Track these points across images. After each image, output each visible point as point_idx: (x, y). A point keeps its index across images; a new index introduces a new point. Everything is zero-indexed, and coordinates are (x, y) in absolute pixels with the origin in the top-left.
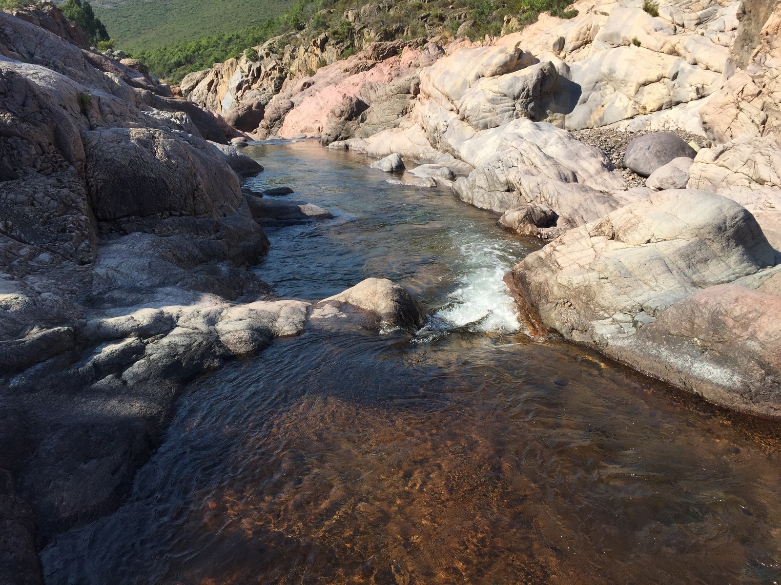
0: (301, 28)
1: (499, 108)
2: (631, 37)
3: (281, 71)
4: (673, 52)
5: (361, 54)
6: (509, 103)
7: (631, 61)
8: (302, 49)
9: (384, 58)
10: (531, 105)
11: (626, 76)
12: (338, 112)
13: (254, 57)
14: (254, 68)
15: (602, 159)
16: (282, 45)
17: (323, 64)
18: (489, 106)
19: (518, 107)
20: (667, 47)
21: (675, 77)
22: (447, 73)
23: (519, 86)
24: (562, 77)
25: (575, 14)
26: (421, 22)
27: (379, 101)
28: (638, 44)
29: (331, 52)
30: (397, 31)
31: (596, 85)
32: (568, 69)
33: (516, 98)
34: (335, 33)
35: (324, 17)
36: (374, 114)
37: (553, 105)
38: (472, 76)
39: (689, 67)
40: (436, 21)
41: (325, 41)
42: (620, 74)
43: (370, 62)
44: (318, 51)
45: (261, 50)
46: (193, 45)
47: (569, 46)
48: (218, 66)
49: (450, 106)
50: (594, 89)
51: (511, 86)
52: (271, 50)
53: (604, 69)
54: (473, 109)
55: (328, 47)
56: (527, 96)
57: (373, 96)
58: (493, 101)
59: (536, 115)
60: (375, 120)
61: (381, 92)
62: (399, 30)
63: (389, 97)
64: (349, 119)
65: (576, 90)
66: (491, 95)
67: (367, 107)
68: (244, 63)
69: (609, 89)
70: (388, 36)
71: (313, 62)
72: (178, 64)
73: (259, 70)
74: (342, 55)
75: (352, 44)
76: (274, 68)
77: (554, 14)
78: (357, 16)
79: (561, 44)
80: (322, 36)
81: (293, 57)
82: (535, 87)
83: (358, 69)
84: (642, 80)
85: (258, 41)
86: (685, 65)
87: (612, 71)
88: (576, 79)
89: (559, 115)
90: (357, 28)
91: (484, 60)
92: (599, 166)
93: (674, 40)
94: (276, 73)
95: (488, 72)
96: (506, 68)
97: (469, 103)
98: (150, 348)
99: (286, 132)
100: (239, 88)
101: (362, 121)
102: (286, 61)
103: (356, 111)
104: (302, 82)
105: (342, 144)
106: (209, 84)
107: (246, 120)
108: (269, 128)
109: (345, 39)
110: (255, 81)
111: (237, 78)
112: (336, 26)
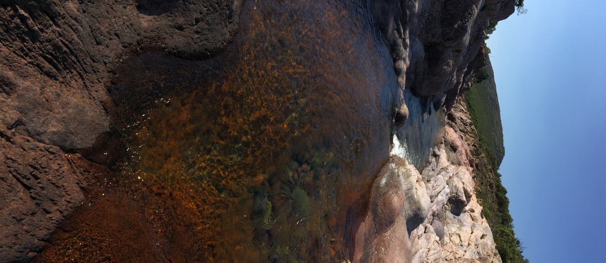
0: (480, 140)
1: (454, 188)
2: (474, 231)
3: (467, 132)
4: (469, 244)
5: (471, 156)
6: (455, 191)
7: (466, 231)
8: (473, 139)
9: (470, 163)
10: (454, 199)
11: (463, 230)
12: (453, 142)
13: (471, 124)
14: (467, 124)
15: (436, 212)
16: (474, 134)
17: (469, 145)
18: (454, 185)
19: (453, 194)
20: (471, 243)
21: (461, 245)
22: (465, 173)
23: (460, 194)
24: (462, 210)
25: (482, 218)
26: (481, 177)
27: (457, 156)
28: (472, 233)
29: (472, 148)
30: (478, 169)
31: (460, 221)
32: (465, 212)
33: (456, 193)
34: (478, 150)
35: (483, 148)
36: (452, 154)
37: (454, 206)
38: (463, 181)
39: (464, 249)
40: (481, 182)
41: (475, 146)
42: (463, 228)
43: (469, 158)
44: (472, 144)
45: (473, 127)
46: (475, 109)
47: (472, 214)
48: (468, 113)
49: (455, 174)
50: (458, 220)
51: (460, 192)
52: (473, 130)
53: (464, 223)
54: (453, 180)
55: (473, 147)
56: (457, 197)
57: (458, 154)
58: (456, 186)
59: (450, 200)
60: (450, 154)
61: (459, 156)
62: (479, 170)
63: (458, 159)
64: (451, 146)
65: (458, 215)
66: (458, 186)
67: (455, 152)
68: (469, 121)
69: (458, 226)
70: (477, 166)
71: (470, 142)
72: (469, 103)
73: (467, 125)
74: (471, 151)
75: (474, 155)
76: (467, 130)
77: (482, 211)
78: (483, 157)
79: (473, 211)
80: (477, 146)
81: (471, 136)
82: (460, 200)
83: (467, 154)
84: (461, 235)
85: (476, 127)
86: (465, 248)
87: (464, 226)
88: (461, 215)
89: (450, 209)
90: (479, 157)
91: (468, 185)
92: (434, 210)
93: (473, 244)
94: (466, 131)
95: (464, 186)
96: (466, 192)
97: (455, 179)
98: (400, 40)
99: (447, 128)
100: (461, 118)
101: (450, 150)
102: (470, 134)
103: (453, 148)
104: (463, 136)
105: (443, 142)
106: (463, 110)
107: (451, 118)
108: (448, 123)
109: (476, 153)
110: (463, 123)
111: (464, 118)
112: (480, 150)
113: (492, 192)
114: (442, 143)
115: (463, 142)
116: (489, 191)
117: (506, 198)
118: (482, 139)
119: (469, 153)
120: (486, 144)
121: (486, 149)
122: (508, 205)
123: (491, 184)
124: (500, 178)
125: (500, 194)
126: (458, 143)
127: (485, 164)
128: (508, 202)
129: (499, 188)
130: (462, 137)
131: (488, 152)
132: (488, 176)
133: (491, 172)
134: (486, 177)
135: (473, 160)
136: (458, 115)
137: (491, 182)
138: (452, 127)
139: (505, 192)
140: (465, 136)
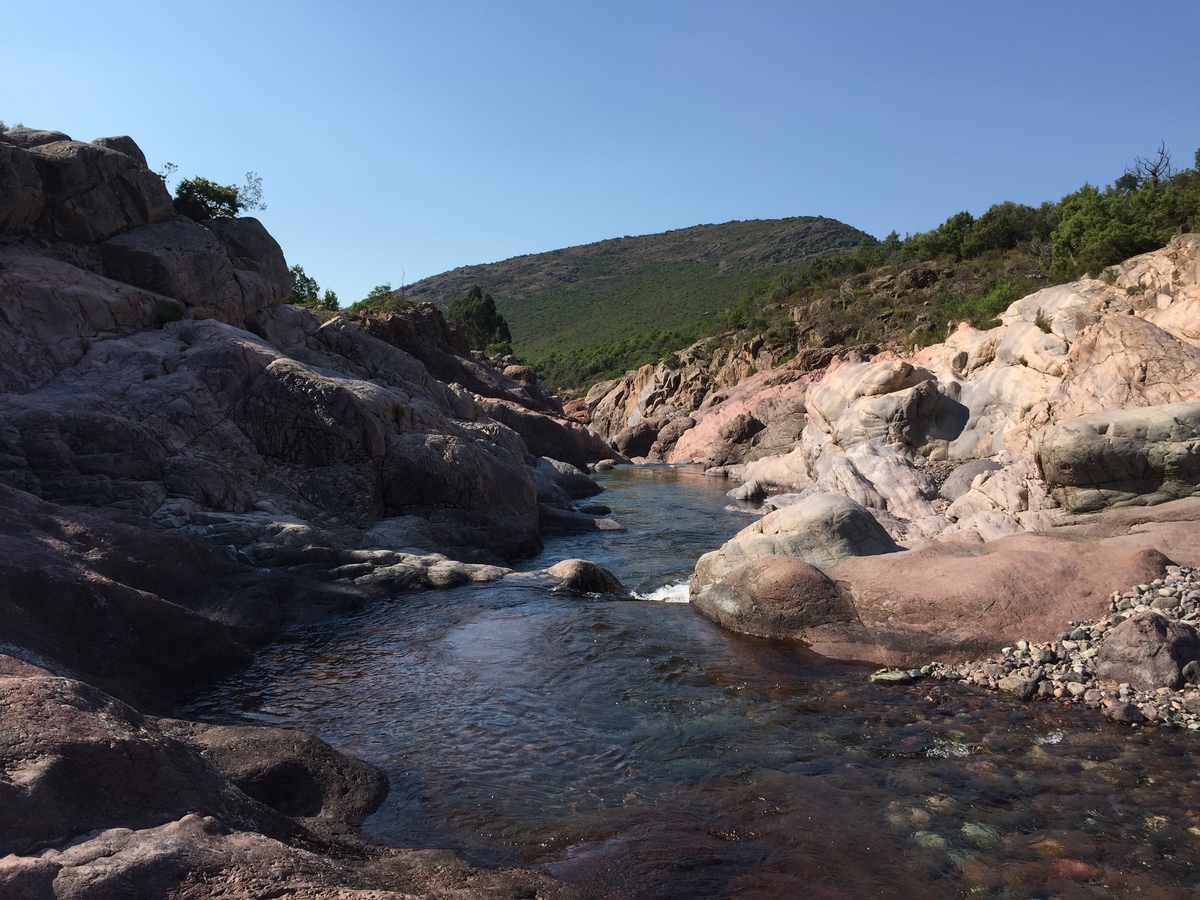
1: (872, 430)
2: (1019, 355)
3: (705, 381)
4: (1060, 374)
5: (791, 363)
6: (882, 425)
7: (1017, 383)
8: (731, 355)
9: (814, 368)
10: (906, 429)
11: (1012, 399)
12: (728, 432)
13: (674, 364)
14: (672, 377)
16: (712, 348)
17: (752, 372)
19: (892, 431)
20: (1053, 368)
23: (891, 407)
24: (947, 398)
26: (877, 323)
27: (776, 420)
28: (1024, 363)
29: (765, 357)
30: (848, 333)
31: (985, 409)
32: (960, 389)
33: (889, 420)
34: (775, 334)
35: (771, 313)
36: (770, 436)
37: (933, 430)
38: (852, 395)
41: (759, 345)
44: (750, 358)
45: (684, 356)
46: (619, 347)
47: (972, 363)
48: (631, 373)
50: (982, 413)
51: (886, 406)
52: (696, 355)
53: (993, 391)
55: (763, 353)
56: (901, 419)
57: (772, 414)
58: (865, 422)
59: (914, 441)
61: (780, 411)
62: (852, 332)
63: (787, 417)
64: (738, 441)
65: (964, 414)
66: (865, 416)
67: (763, 427)
68: (660, 372)
69: (999, 413)
70: (833, 339)
71: (745, 368)
72: (595, 369)
73: (677, 380)
74: (779, 364)
75: (793, 349)
76: (695, 378)
78: (805, 314)
79: (962, 360)
80: (756, 339)
81: (721, 364)
82: (909, 408)
83: (782, 380)
85: (687, 342)
89: (942, 442)
90: (802, 329)
91: (867, 377)
92: (915, 494)
93: (1060, 360)
94: (698, 384)
95: (869, 391)
97: (843, 424)
99: (676, 456)
100: (650, 402)
101: (754, 444)
102: (712, 368)
103: (748, 432)
104: (713, 396)
105: (720, 470)
106: (618, 397)
107: (641, 442)
108: (662, 452)
109: (786, 342)
110: (671, 393)
111: (649, 389)
112: (776, 326)
113: (949, 275)
114: (726, 475)
115: (737, 394)
116: (941, 290)
117: (989, 217)
118: (737, 317)
119: (782, 370)
120: (757, 302)
121: (777, 298)
122: (1023, 211)
123: (915, 279)
124: (902, 239)
125: (969, 242)
126: (732, 413)
127: (833, 306)
128: (1008, 208)
129: (943, 245)
130: (719, 400)
131: (791, 292)
132: (882, 294)
133: (865, 281)
134: (884, 303)
135: (805, 356)
136: (634, 416)
137: (907, 280)
138: (676, 439)
139: (963, 221)
140: (717, 387)
